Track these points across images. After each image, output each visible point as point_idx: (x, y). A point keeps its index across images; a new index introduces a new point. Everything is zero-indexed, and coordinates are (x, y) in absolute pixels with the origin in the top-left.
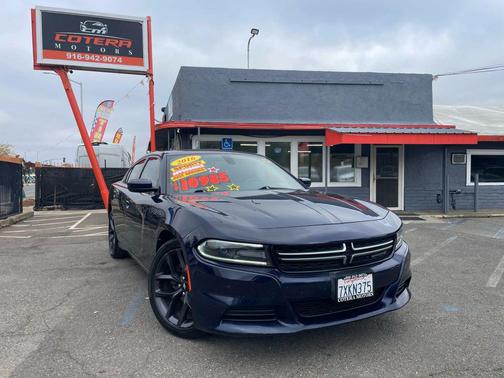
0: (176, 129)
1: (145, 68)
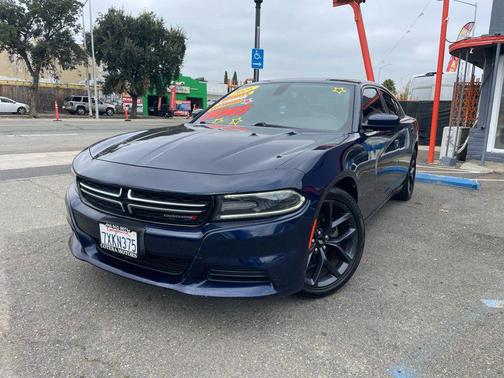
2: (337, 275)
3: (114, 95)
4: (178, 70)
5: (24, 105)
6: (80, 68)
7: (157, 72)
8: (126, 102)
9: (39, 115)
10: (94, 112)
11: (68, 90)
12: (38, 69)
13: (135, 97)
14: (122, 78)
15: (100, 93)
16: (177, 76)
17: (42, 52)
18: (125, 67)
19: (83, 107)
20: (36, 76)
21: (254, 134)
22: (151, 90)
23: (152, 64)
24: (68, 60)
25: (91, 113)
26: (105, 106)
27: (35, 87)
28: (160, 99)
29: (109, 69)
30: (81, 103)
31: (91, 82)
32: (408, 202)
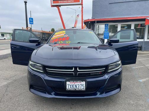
0: (89, 22)
1: (80, 3)
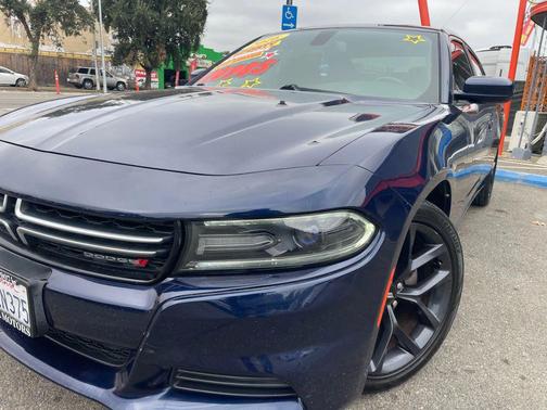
2: (413, 349)
3: (125, 68)
4: (198, 40)
5: (22, 76)
6: (85, 34)
7: (174, 41)
8: (139, 76)
9: (39, 88)
10: (102, 86)
11: (74, 61)
12: (38, 34)
13: (148, 70)
14: (134, 47)
15: (110, 64)
16: (197, 47)
17: (41, 14)
18: (138, 35)
19: (90, 81)
20: (35, 43)
21: (282, 103)
22: (167, 62)
23: (169, 32)
24: (72, 24)
25: (98, 87)
26: (114, 80)
27: (34, 56)
28: (178, 73)
29: (119, 36)
30: (88, 76)
31: (99, 51)
32: (487, 208)
